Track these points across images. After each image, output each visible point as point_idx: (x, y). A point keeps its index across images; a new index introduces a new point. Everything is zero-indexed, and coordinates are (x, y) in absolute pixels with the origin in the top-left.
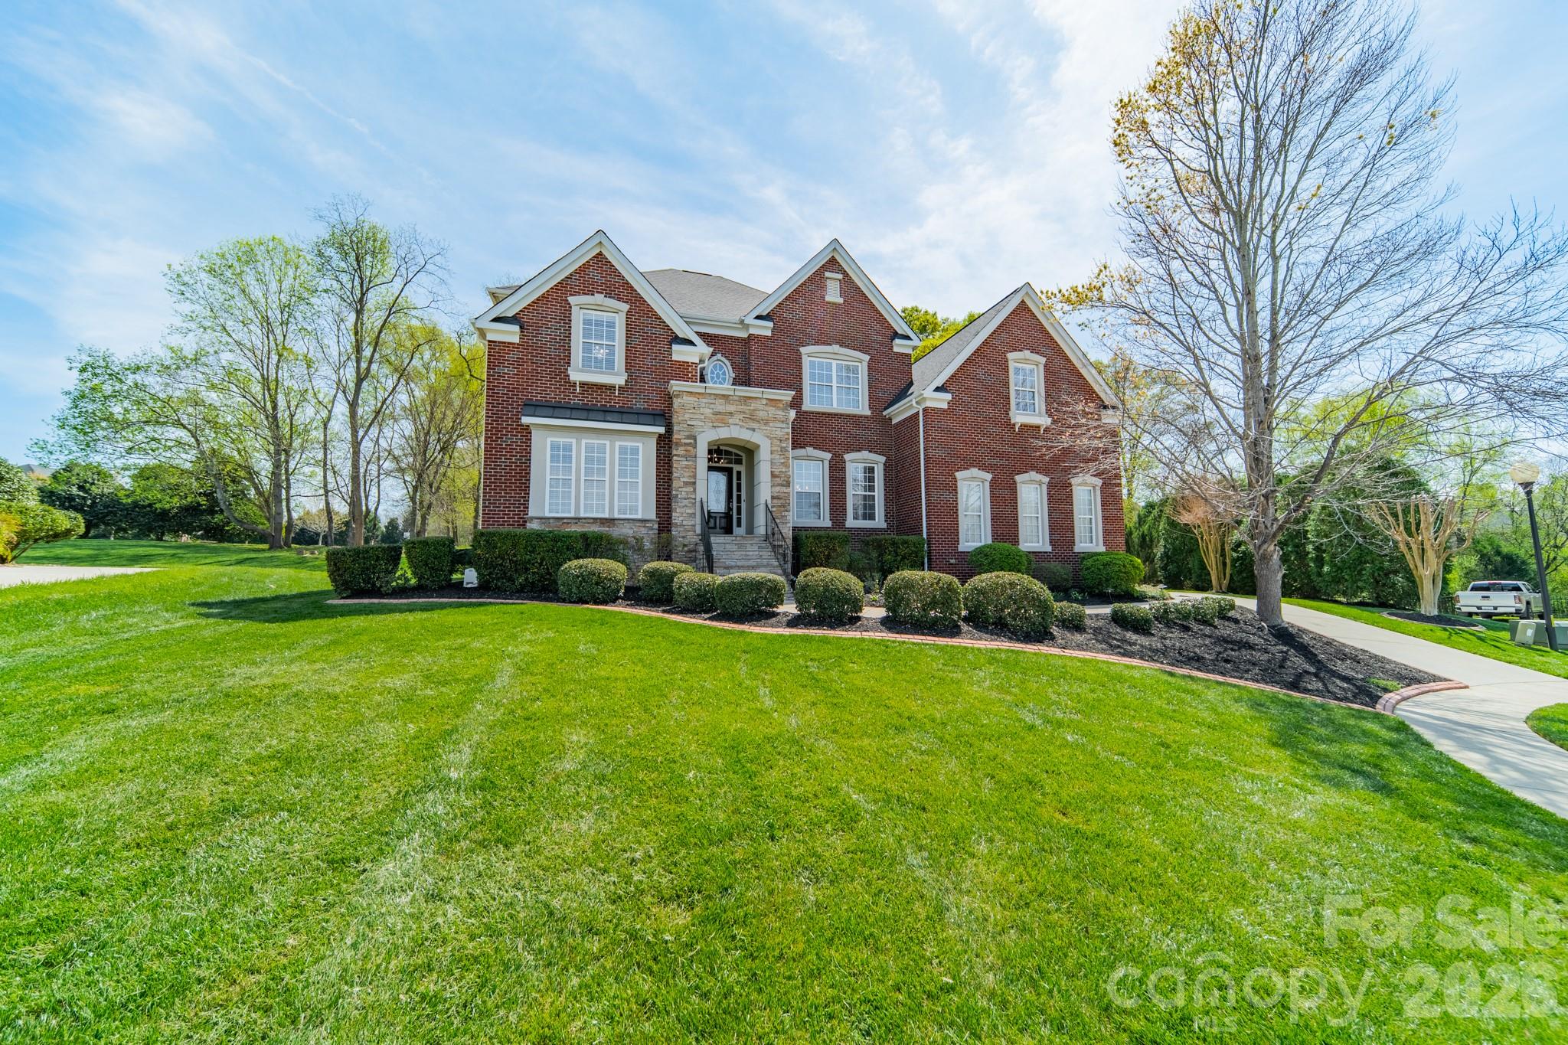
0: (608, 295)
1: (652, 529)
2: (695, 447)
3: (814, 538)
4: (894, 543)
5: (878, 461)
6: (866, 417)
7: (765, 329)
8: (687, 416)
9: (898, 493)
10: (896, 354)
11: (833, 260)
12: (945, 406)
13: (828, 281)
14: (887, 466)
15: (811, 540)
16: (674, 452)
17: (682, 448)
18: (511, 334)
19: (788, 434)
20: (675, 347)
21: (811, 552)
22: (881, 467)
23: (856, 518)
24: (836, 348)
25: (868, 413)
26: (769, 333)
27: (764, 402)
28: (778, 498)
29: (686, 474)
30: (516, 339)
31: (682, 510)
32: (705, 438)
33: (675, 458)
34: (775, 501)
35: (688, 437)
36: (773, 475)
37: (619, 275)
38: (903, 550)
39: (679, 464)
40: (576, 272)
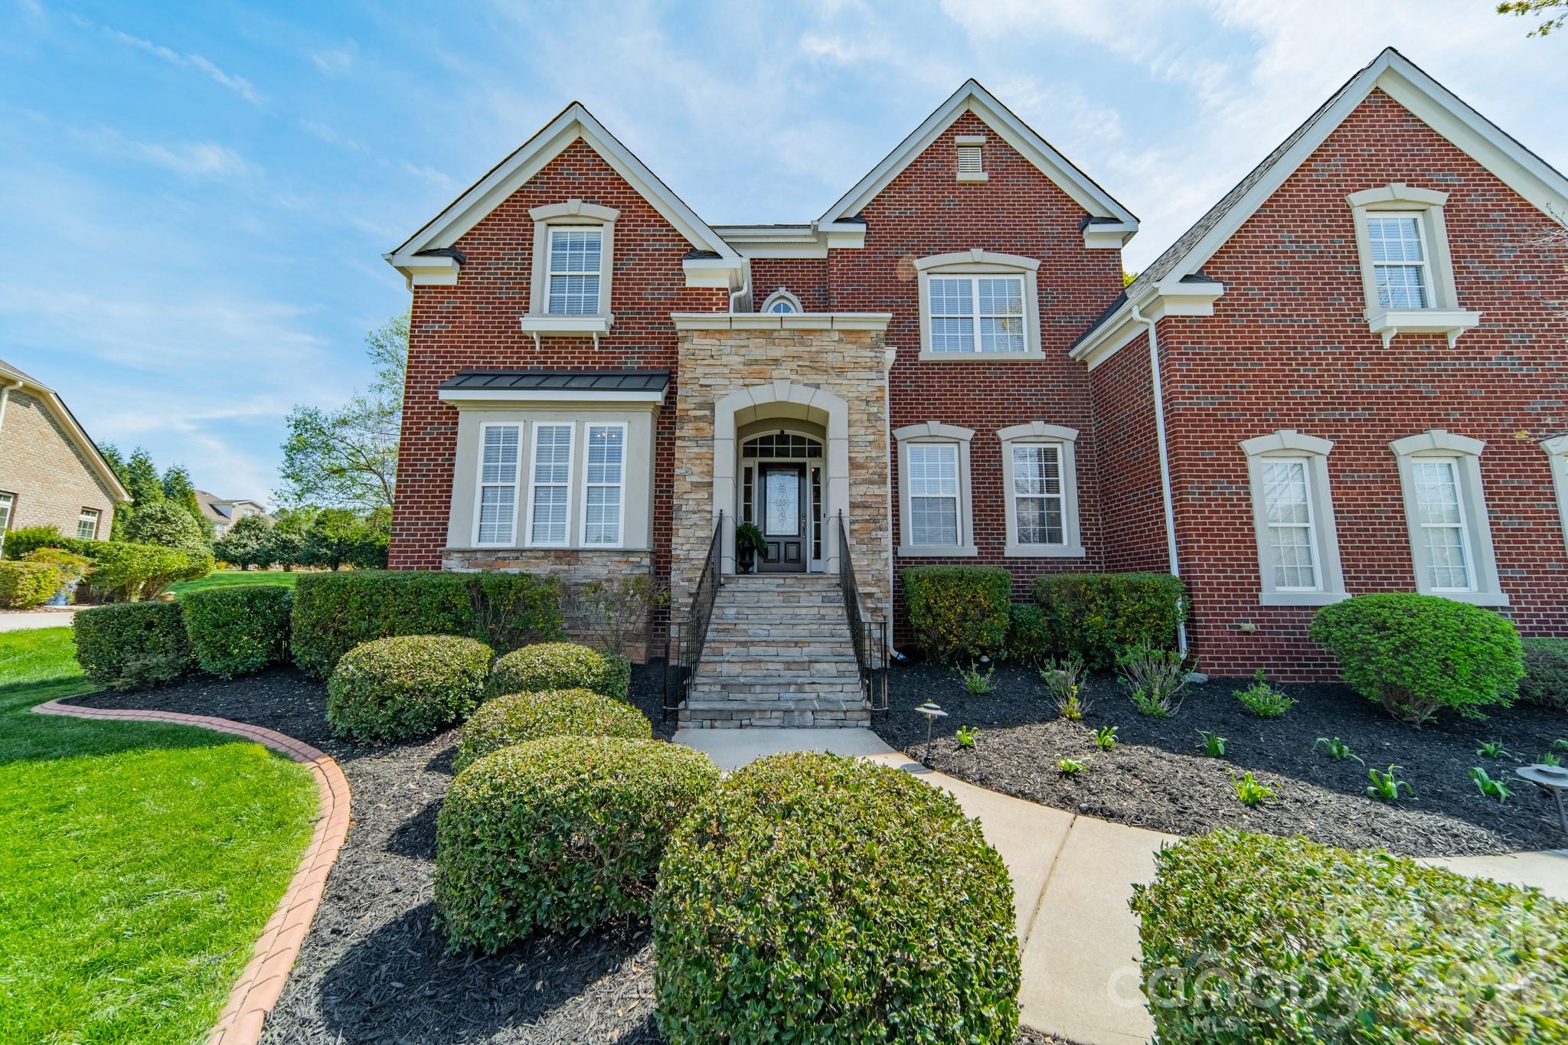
0: (589, 199)
1: (638, 565)
2: (712, 423)
3: (932, 580)
4: (1108, 590)
5: (1064, 438)
6: (1038, 363)
7: (853, 237)
8: (700, 371)
9: (1105, 492)
10: (1092, 251)
11: (969, 116)
12: (1208, 310)
13: (960, 152)
14: (1081, 447)
15: (926, 584)
16: (678, 433)
17: (691, 426)
18: (445, 273)
19: (881, 389)
20: (687, 264)
21: (929, 608)
22: (1070, 448)
23: (1024, 538)
24: (977, 253)
25: (1041, 356)
26: (859, 244)
27: (836, 336)
28: (864, 506)
29: (696, 470)
30: (452, 280)
31: (689, 533)
32: (731, 403)
33: (678, 443)
34: (858, 511)
35: (700, 406)
36: (854, 465)
37: (608, 168)
38: (1129, 605)
39: (685, 452)
40: (543, 172)
